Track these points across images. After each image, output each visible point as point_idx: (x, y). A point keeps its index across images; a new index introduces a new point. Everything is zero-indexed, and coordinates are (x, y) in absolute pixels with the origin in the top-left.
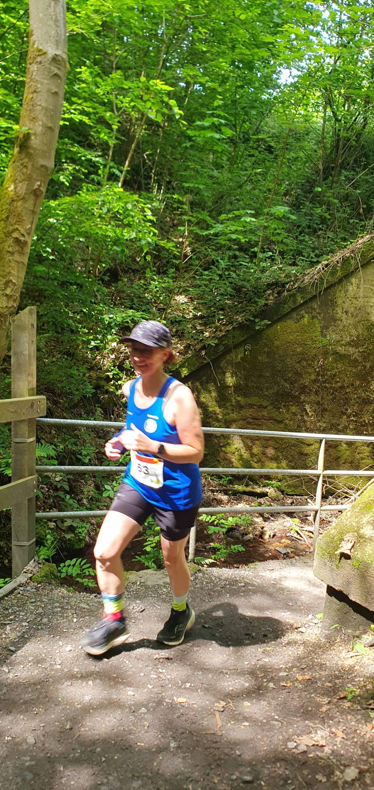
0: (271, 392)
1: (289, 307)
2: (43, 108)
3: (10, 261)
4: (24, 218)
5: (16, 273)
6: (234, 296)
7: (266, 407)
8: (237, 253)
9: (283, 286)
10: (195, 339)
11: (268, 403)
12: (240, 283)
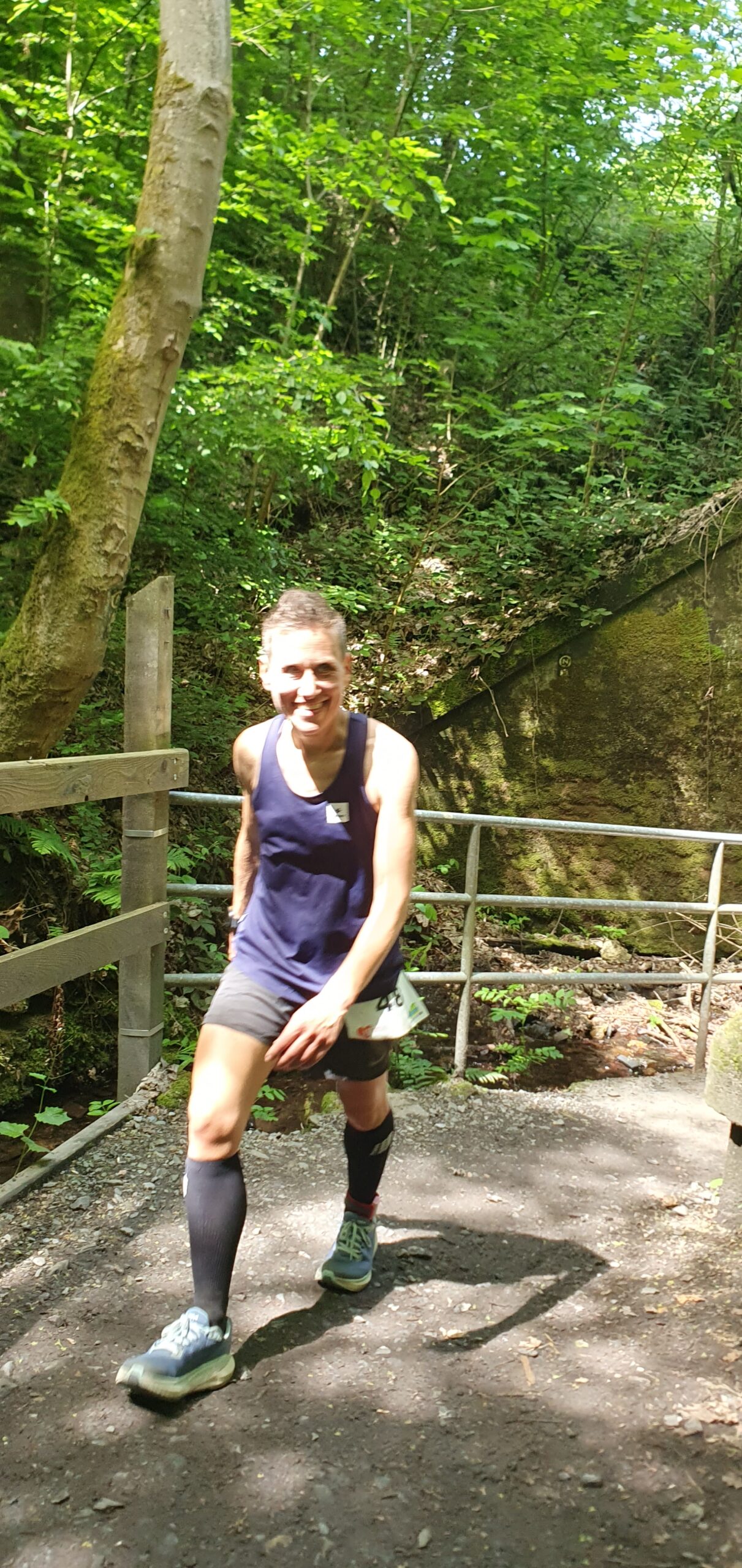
0: (609, 749)
1: (649, 583)
2: (183, 191)
3: (114, 488)
4: (142, 405)
5: (124, 512)
6: (538, 560)
7: (599, 780)
8: (545, 476)
9: (637, 540)
10: (459, 645)
11: (604, 773)
12: (551, 535)
